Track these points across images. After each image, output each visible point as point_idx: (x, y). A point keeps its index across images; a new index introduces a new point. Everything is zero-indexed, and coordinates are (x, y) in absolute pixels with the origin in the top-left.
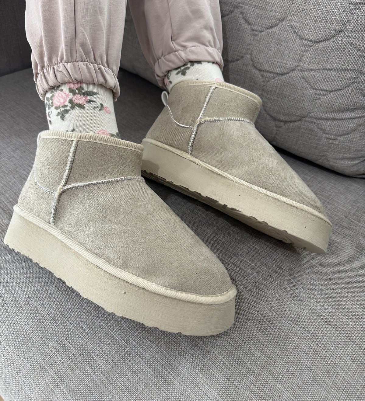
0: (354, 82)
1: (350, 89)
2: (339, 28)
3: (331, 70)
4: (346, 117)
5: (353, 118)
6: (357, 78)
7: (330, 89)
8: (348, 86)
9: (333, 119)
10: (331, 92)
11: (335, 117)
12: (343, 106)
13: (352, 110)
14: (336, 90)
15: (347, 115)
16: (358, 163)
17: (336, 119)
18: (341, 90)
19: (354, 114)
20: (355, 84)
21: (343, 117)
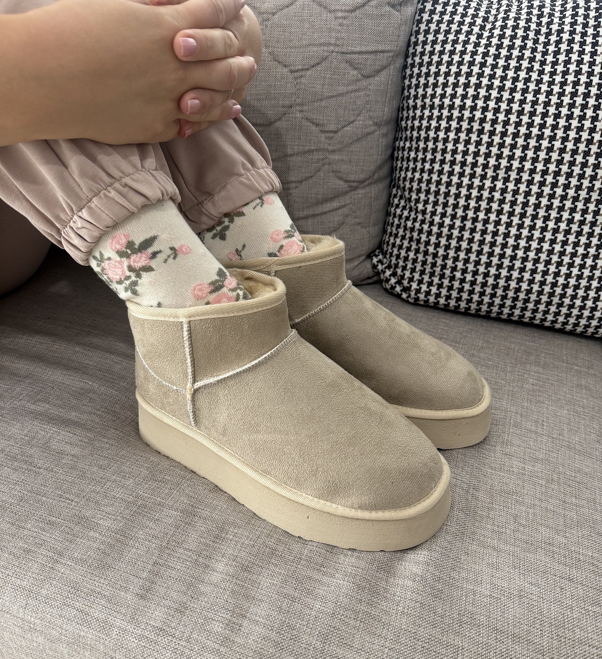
0: (324, 164)
1: (321, 174)
2: (287, 103)
3: (293, 155)
4: (327, 209)
5: (337, 209)
6: (326, 158)
7: (299, 179)
8: (319, 171)
9: (314, 216)
10: (301, 182)
11: (315, 213)
12: (320, 196)
13: (332, 199)
14: (306, 179)
15: (328, 206)
16: (358, 265)
17: (318, 215)
18: (312, 177)
19: (335, 204)
20: (326, 167)
21: (325, 210)
